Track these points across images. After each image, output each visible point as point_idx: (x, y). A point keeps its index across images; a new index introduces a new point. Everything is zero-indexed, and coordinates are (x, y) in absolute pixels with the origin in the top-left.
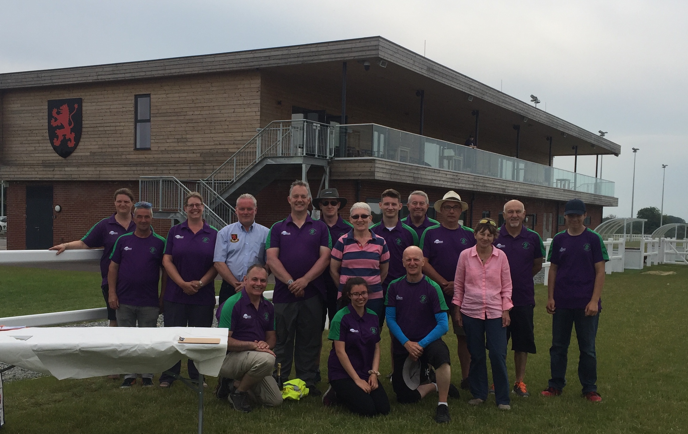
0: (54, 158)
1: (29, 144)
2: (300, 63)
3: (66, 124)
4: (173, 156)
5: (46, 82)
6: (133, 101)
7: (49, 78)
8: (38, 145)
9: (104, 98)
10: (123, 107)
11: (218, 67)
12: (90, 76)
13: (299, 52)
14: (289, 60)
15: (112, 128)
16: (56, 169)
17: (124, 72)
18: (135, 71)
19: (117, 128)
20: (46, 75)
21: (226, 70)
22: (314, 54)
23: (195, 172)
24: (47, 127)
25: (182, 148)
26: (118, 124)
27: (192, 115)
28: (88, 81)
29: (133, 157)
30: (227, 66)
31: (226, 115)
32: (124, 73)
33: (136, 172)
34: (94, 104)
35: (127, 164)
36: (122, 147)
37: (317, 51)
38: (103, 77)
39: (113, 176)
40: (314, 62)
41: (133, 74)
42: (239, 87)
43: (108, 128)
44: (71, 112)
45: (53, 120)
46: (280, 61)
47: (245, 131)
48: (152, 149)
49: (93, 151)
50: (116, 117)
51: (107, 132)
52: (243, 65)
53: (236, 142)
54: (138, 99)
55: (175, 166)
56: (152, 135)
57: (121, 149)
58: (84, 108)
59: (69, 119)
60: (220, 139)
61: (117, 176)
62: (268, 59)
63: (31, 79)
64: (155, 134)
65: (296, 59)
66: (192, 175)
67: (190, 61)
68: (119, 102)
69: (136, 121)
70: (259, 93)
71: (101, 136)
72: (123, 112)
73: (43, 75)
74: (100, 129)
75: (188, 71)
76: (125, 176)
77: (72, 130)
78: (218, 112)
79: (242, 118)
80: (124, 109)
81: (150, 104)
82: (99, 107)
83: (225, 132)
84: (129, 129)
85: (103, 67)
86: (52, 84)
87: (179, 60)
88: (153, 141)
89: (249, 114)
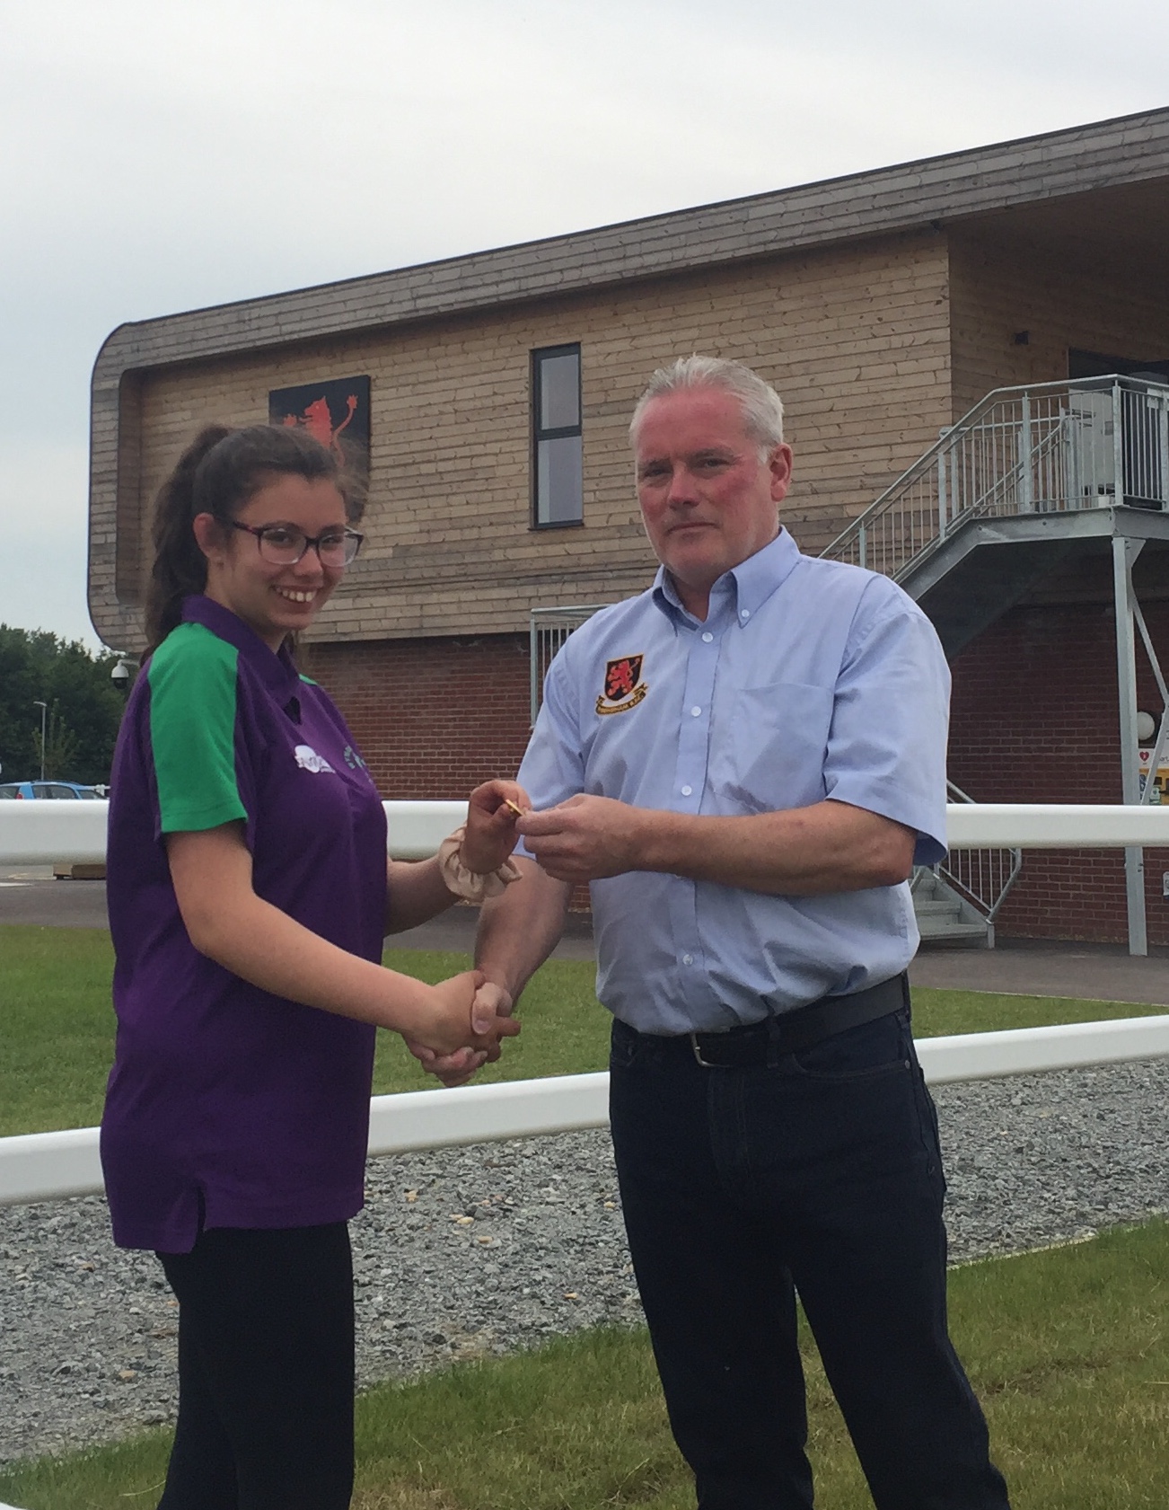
2: (1089, 187)
5: (264, 333)
6: (526, 372)
7: (272, 321)
9: (437, 369)
10: (495, 394)
11: (797, 231)
12: (391, 302)
13: (1084, 153)
14: (1048, 181)
15: (460, 464)
17: (496, 277)
18: (530, 271)
19: (477, 462)
20: (266, 311)
21: (825, 237)
22: (1137, 150)
26: (479, 449)
28: (387, 319)
29: (532, 553)
30: (829, 225)
31: (831, 391)
32: (497, 283)
33: (520, 605)
34: (406, 391)
35: (510, 576)
36: (491, 525)
37: (1146, 141)
38: (433, 302)
39: (463, 620)
40: (1139, 178)
41: (524, 284)
42: (874, 290)
43: (449, 466)
44: (335, 424)
46: (1012, 190)
47: (900, 441)
48: (588, 523)
49: (403, 541)
50: (471, 427)
51: (447, 478)
52: (886, 214)
53: (860, 482)
54: (543, 362)
56: (586, 475)
57: (488, 532)
58: (376, 407)
60: (815, 474)
62: (969, 185)
63: (220, 330)
64: (595, 473)
65: (1071, 177)
67: (706, 222)
68: (485, 378)
69: (538, 435)
70: (945, 307)
71: (429, 491)
72: (494, 408)
73: (255, 313)
74: (425, 468)
75: (696, 253)
76: (500, 618)
78: (804, 381)
79: (888, 397)
80: (499, 400)
81: (580, 377)
82: (422, 400)
83: (832, 448)
84: (515, 463)
85: (431, 269)
86: (280, 339)
87: (668, 224)
88: (590, 497)
89: (912, 381)
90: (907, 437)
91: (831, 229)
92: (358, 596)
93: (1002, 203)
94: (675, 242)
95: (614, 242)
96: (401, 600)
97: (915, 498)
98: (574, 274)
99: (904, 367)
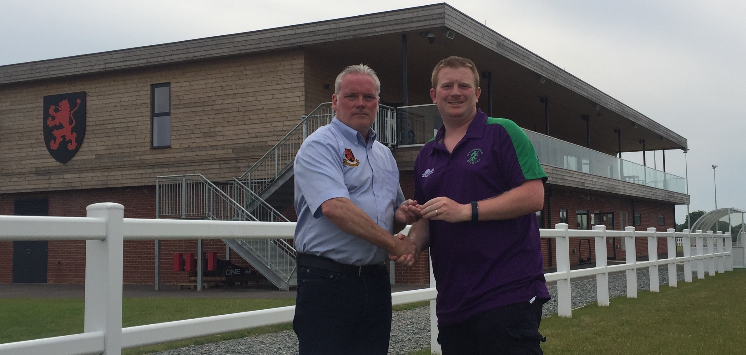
0: (50, 165)
1: (20, 149)
2: (352, 37)
3: (66, 123)
4: (198, 153)
5: (42, 74)
6: (149, 92)
7: (46, 70)
8: (31, 149)
9: (114, 90)
10: (137, 100)
11: (252, 47)
12: (95, 65)
13: (350, 25)
14: (338, 35)
15: (123, 125)
16: (52, 177)
17: (138, 58)
18: (151, 56)
19: (129, 124)
20: (42, 66)
21: (262, 49)
22: (368, 26)
23: (227, 170)
24: (42, 128)
25: (211, 144)
26: (130, 120)
27: (222, 104)
28: (93, 71)
29: (150, 157)
31: (264, 102)
32: (138, 60)
33: (152, 175)
34: (101, 97)
35: (142, 165)
36: (135, 147)
37: (371, 24)
38: (112, 65)
39: (124, 181)
40: (368, 35)
41: (149, 60)
42: (279, 68)
43: (118, 125)
44: (72, 109)
45: (50, 118)
46: (327, 37)
48: (173, 146)
49: (99, 153)
50: (127, 112)
51: (117, 130)
52: (283, 42)
53: (276, 133)
54: (156, 89)
55: (201, 165)
56: (172, 130)
57: (134, 150)
58: (88, 103)
59: (70, 117)
60: (257, 131)
61: (128, 181)
62: (311, 34)
63: (24, 73)
64: (176, 129)
65: (346, 34)
66: (222, 175)
67: (218, 42)
68: (133, 94)
69: (153, 115)
70: (303, 75)
71: (109, 134)
72: (137, 105)
73: (39, 66)
74: (108, 126)
75: (215, 53)
76: (139, 180)
77: (73, 130)
78: (254, 98)
79: (283, 105)
80: (138, 102)
81: (170, 95)
82: (107, 101)
83: (263, 122)
84: (144, 125)
85: (112, 53)
86: (49, 77)
87: (204, 42)
88: (173, 137)
89: (291, 100)
90: (289, 118)
91: (263, 46)
92: (81, 173)
93: (323, 41)
94: (207, 48)
95: (184, 47)
96: (99, 174)
97: (295, 139)
98: (169, 58)
99: (288, 95)
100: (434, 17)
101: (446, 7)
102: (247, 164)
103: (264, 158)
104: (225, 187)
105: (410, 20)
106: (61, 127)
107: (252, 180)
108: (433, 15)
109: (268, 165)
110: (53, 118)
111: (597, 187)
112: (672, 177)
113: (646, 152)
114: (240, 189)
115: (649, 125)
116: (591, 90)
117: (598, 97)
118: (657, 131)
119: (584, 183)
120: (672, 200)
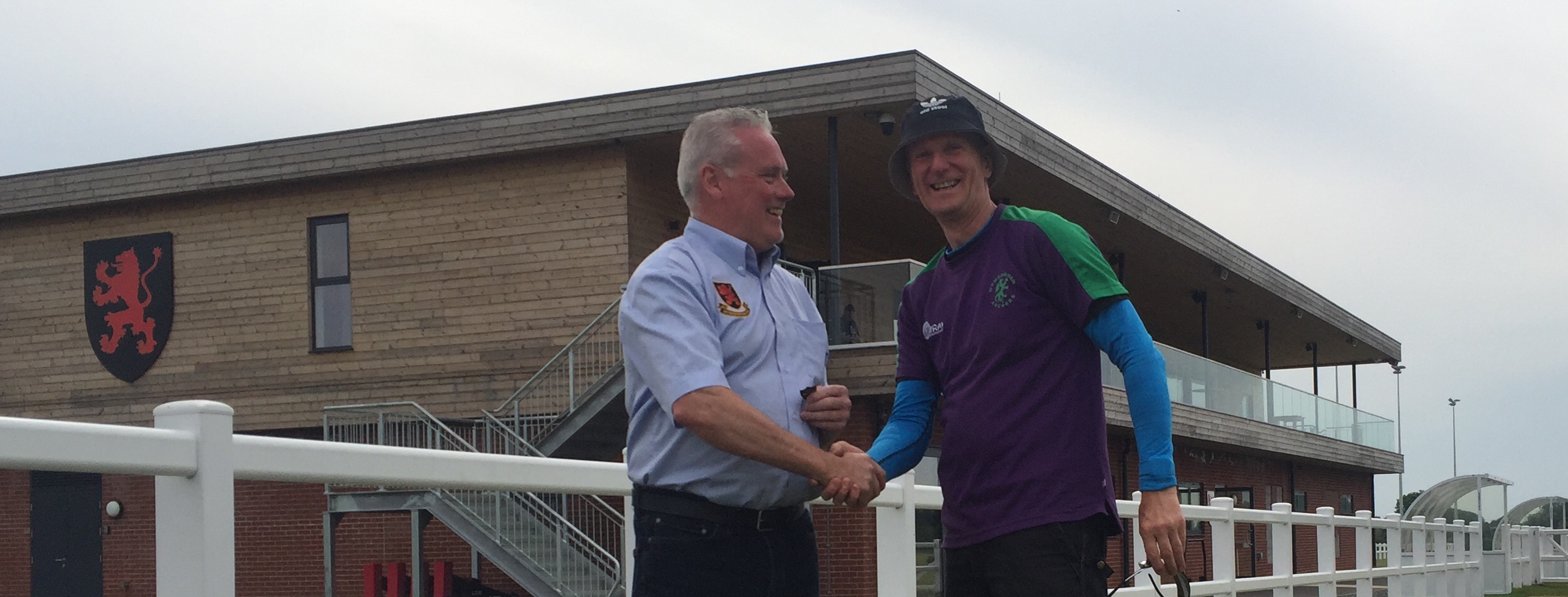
0: (102, 384)
1: (37, 352)
3: (132, 299)
4: (411, 362)
5: (79, 195)
6: (305, 234)
7: (86, 186)
8: (61, 353)
9: (230, 230)
10: (279, 250)
11: (518, 140)
12: (190, 176)
13: (720, 97)
15: (251, 303)
16: (106, 410)
17: (279, 161)
18: (306, 158)
19: (265, 301)
20: (79, 178)
21: (538, 146)
23: (468, 397)
24: (83, 310)
25: (434, 342)
26: (267, 292)
27: (457, 260)
28: (187, 189)
29: (310, 369)
30: (541, 137)
31: (545, 256)
32: (280, 166)
33: (315, 407)
34: (204, 245)
36: (277, 348)
37: (763, 93)
38: (225, 177)
41: (303, 168)
42: (573, 186)
43: (242, 303)
44: (143, 269)
45: (99, 289)
47: (592, 293)
48: (357, 348)
49: (203, 361)
50: (260, 275)
51: (241, 313)
52: (582, 132)
53: (570, 321)
54: (318, 227)
55: (417, 385)
56: (354, 313)
57: (274, 354)
58: (177, 258)
59: (140, 284)
60: (530, 315)
61: (265, 418)
62: (641, 115)
63: (39, 192)
64: (362, 311)
66: (459, 407)
67: (447, 129)
68: (271, 238)
69: (314, 282)
70: (624, 200)
71: (224, 322)
72: (279, 261)
73: (71, 179)
74: (221, 305)
75: (441, 152)
76: (288, 417)
77: (148, 313)
78: (522, 249)
79: (584, 263)
80: (282, 255)
81: (348, 240)
82: (219, 253)
83: (542, 297)
84: (296, 302)
85: (226, 151)
86: (93, 201)
87: (417, 128)
88: (358, 329)
89: (600, 252)
90: (598, 290)
91: (542, 140)
93: (664, 129)
94: (424, 142)
95: (375, 140)
97: (609, 333)
98: (344, 162)
99: (595, 241)
100: (894, 79)
101: (918, 59)
102: (511, 384)
103: (546, 371)
104: (467, 431)
105: (845, 86)
106: (121, 306)
107: (522, 416)
108: (891, 75)
109: (554, 387)
110: (106, 289)
111: (1221, 435)
112: (1370, 419)
113: (1319, 369)
114: (498, 434)
115: (1325, 313)
116: (1212, 240)
117: (1224, 254)
118: (1341, 325)
119: (1195, 427)
120: (1368, 463)
